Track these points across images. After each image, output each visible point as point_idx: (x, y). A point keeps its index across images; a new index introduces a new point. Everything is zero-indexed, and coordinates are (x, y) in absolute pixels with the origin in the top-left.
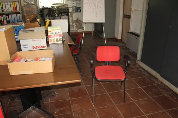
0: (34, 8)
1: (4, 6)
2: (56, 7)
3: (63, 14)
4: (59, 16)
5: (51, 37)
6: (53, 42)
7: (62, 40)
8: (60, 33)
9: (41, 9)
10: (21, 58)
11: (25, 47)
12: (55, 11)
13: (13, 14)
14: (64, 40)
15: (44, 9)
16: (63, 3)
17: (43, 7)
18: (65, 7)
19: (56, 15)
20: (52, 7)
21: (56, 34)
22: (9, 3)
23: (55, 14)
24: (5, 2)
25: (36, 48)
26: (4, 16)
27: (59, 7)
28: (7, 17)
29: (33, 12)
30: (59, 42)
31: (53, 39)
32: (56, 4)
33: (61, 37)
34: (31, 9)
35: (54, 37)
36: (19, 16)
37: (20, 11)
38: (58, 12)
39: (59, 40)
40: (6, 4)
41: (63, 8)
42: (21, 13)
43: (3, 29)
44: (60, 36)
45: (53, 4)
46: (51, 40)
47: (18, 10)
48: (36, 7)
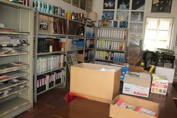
0: (138, 50)
1: (112, 44)
2: (160, 52)
3: (167, 61)
4: (162, 62)
5: (154, 86)
6: (156, 91)
7: (166, 92)
8: (166, 84)
9: (145, 52)
10: (122, 102)
11: (127, 90)
12: (159, 56)
13: (118, 52)
14: (168, 92)
15: (147, 52)
16: (168, 49)
17: (147, 50)
18: (171, 53)
19: (160, 61)
20: (157, 52)
21: (161, 84)
22: (117, 43)
23: (158, 59)
24: (114, 41)
25: (137, 94)
26: (110, 53)
27: (164, 53)
28: (112, 54)
29: (135, 53)
30: (162, 93)
31: (156, 89)
32: (161, 49)
33: (166, 89)
34: (135, 50)
35: (158, 86)
36: (123, 55)
37: (124, 50)
38: (162, 58)
39: (162, 91)
40: (115, 43)
41: (169, 54)
42: (125, 53)
43: (113, 70)
44: (165, 87)
45: (158, 49)
46: (153, 89)
47: (123, 49)
48: (140, 49)
